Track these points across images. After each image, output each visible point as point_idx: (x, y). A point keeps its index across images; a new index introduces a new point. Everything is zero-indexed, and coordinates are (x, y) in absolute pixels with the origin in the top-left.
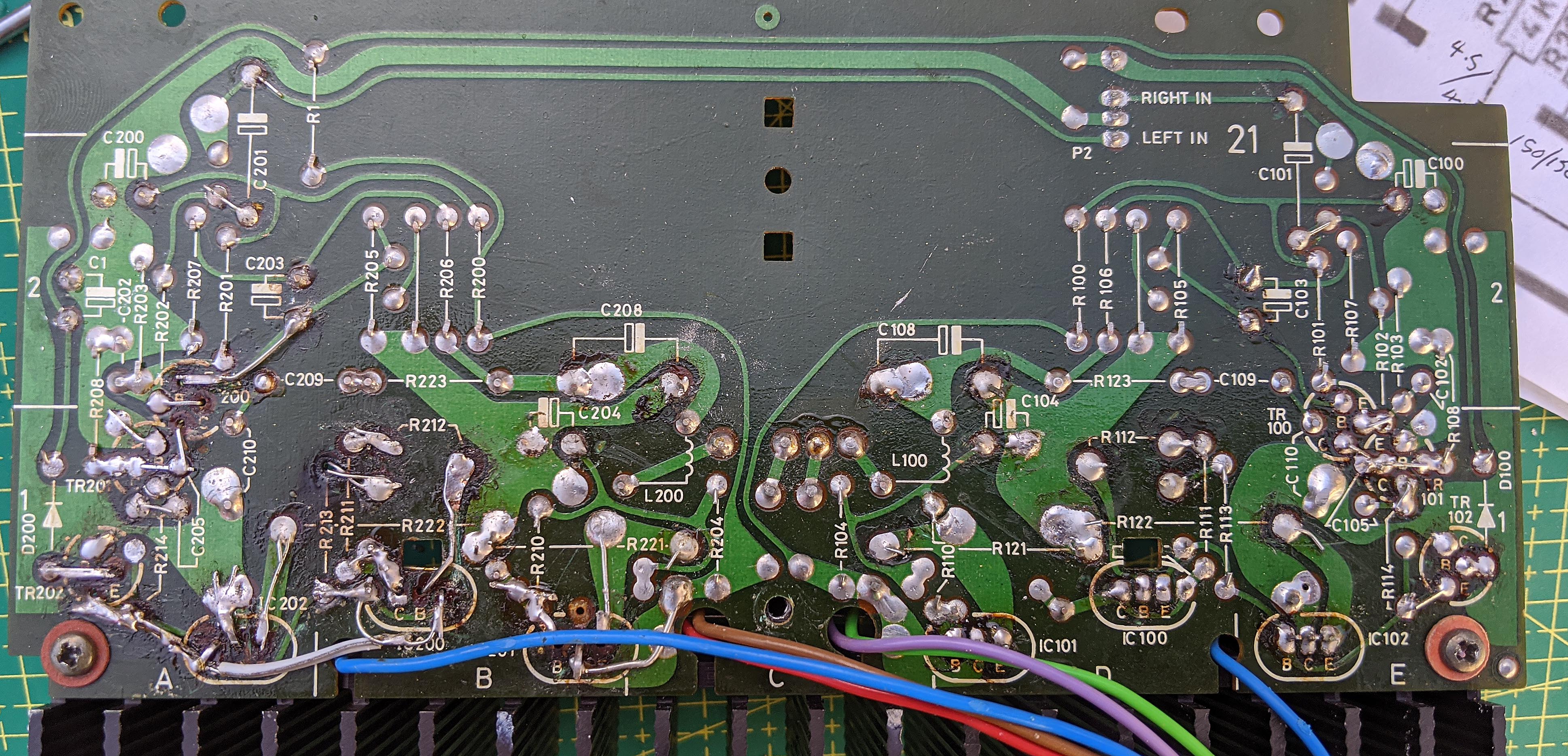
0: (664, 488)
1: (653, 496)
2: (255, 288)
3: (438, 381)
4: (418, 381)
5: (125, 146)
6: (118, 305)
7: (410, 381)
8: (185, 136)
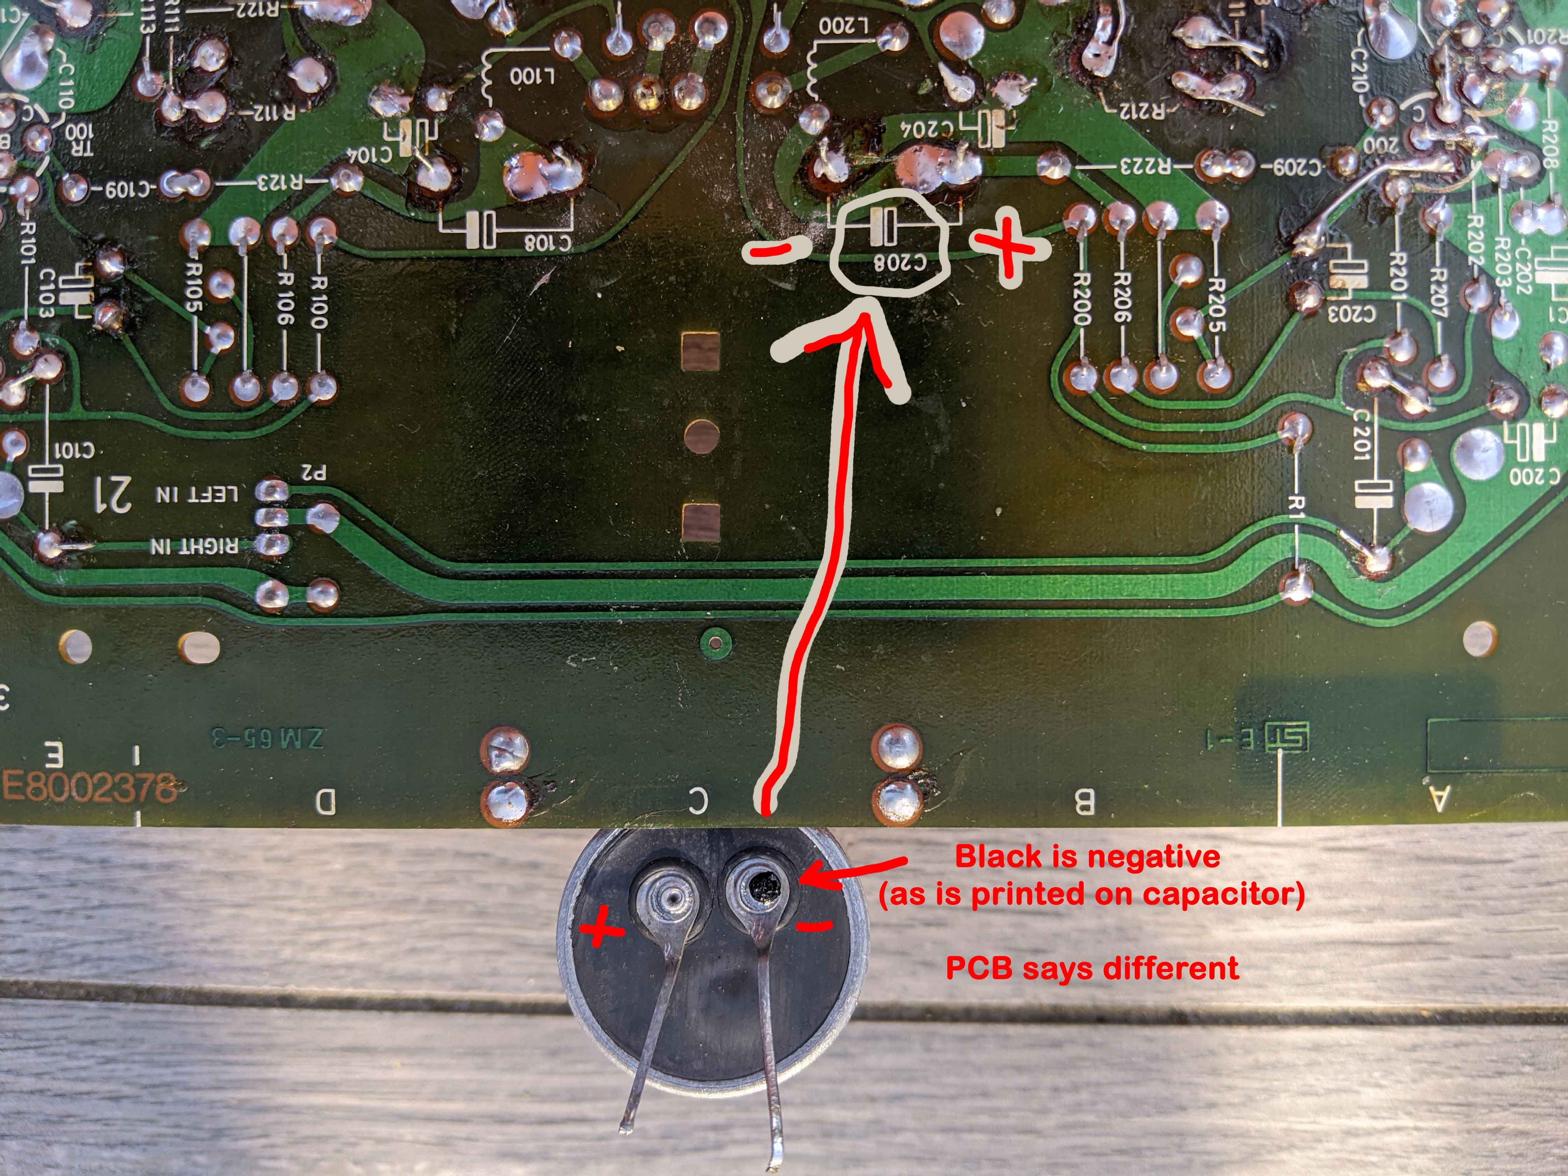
0: (844, 35)
1: (857, 25)
2: (1363, 282)
3: (1131, 166)
4: (1156, 165)
5: (1533, 464)
6: (1532, 262)
7: (1166, 167)
8: (1459, 478)
